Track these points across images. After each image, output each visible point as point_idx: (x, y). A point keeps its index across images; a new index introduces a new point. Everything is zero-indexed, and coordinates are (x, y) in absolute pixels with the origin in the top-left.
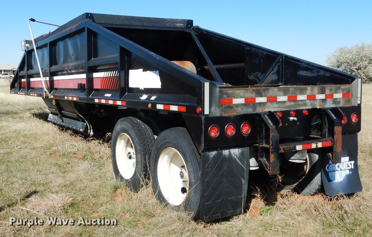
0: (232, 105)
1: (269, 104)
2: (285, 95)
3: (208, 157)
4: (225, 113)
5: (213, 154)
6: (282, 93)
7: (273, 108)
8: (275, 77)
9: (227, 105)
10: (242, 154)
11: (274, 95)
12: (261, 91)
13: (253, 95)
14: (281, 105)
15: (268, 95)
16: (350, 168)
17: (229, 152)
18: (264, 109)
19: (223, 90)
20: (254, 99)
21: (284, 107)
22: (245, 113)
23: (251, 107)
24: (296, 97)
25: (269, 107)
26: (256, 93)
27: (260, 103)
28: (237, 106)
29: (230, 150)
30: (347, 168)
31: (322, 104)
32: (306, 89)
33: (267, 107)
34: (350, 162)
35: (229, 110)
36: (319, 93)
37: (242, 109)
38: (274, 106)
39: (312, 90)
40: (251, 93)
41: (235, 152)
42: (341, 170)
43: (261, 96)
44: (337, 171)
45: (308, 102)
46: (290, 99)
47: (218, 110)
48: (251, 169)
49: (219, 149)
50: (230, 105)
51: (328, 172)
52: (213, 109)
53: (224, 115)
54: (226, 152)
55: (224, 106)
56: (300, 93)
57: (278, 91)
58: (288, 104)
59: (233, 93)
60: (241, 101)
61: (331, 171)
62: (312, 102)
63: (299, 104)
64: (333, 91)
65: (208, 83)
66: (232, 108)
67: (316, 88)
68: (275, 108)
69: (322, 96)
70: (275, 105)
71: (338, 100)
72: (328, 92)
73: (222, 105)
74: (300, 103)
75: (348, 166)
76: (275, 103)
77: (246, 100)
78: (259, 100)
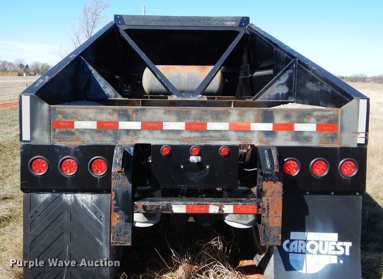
0: (73, 130)
1: (146, 133)
2: (179, 120)
3: (36, 201)
4: (60, 141)
5: (44, 197)
6: (174, 117)
7: (154, 139)
8: (284, 90)
9: (64, 130)
10: (99, 203)
11: (156, 119)
12: (130, 113)
13: (115, 118)
14: (171, 135)
15: (145, 119)
16: (341, 253)
17: (75, 196)
18: (136, 139)
19: (55, 108)
20: (116, 124)
21: (178, 140)
22: (98, 143)
23: (110, 135)
24: (205, 125)
25: (145, 138)
26: (119, 115)
27: (128, 131)
28: (83, 132)
29: (76, 195)
30: (334, 253)
31: (265, 139)
32: (229, 113)
33: (141, 136)
34: (341, 243)
35: (68, 136)
36: (257, 121)
37: (93, 138)
38: (156, 136)
39: (241, 115)
40: (110, 114)
41: (86, 199)
42: (319, 253)
43: (129, 119)
44: (309, 253)
45: (232, 134)
46: (189, 127)
47: (46, 136)
48: (137, 225)
49: (54, 191)
50: (69, 129)
51: (288, 253)
52: (37, 133)
53: (57, 144)
54: (68, 197)
55: (57, 131)
56: (213, 118)
57: (165, 113)
58: (186, 134)
59: (75, 113)
60: (93, 125)
61: (293, 252)
62: (241, 134)
63: (210, 136)
64: (294, 119)
65: (29, 97)
66: (73, 134)
67: (250, 112)
68: (159, 139)
69: (268, 127)
70: (157, 134)
71: (306, 134)
72: (279, 120)
73: (54, 130)
74: (212, 134)
75: (336, 249)
76: (159, 132)
77: (100, 124)
78: (124, 125)
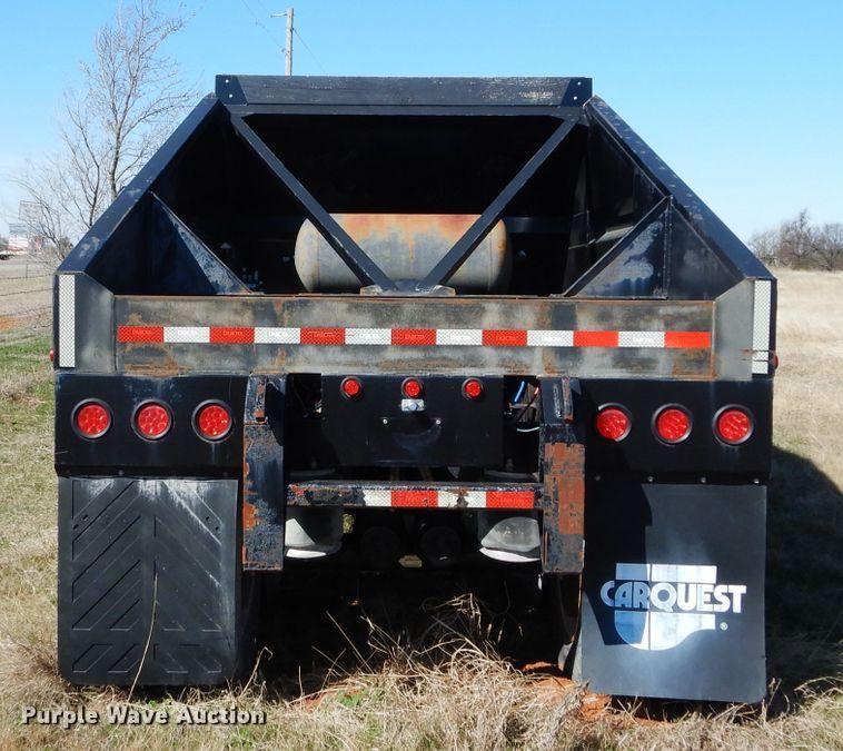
0: (162, 346)
1: (311, 351)
2: (380, 324)
3: (84, 492)
4: (135, 368)
5: (100, 485)
6: (367, 318)
7: (328, 363)
8: (642, 271)
9: (144, 345)
10: (212, 497)
11: (332, 323)
12: (278, 309)
13: (246, 319)
14: (361, 356)
15: (307, 322)
16: (724, 608)
17: (163, 485)
18: (290, 364)
19: (125, 300)
20: (250, 333)
21: (377, 365)
22: (212, 372)
23: (236, 356)
24: (433, 334)
25: (308, 361)
26: (255, 313)
27: (273, 348)
28: (182, 348)
29: (166, 482)
30: (709, 608)
31: (557, 364)
32: (483, 310)
33: (301, 357)
34: (723, 588)
35: (151, 359)
36: (541, 326)
37: (202, 362)
38: (330, 357)
39: (507, 314)
40: (236, 312)
41: (186, 490)
42: (676, 609)
43: (276, 322)
44: (655, 609)
45: (489, 353)
46: (399, 340)
47: (107, 357)
48: (292, 553)
49: (121, 473)
50: (154, 344)
51: (613, 609)
52: (88, 353)
53: (130, 373)
54: (149, 486)
55: (129, 347)
56: (448, 319)
57: (349, 310)
58: (393, 354)
59: (165, 310)
60: (201, 335)
61: (623, 608)
62: (507, 354)
63: (444, 358)
64: (618, 322)
65: (73, 277)
66: (161, 353)
67: (527, 308)
68: (338, 364)
69: (564, 338)
70: (333, 353)
71: (643, 354)
72: (586, 323)
73: (124, 344)
74: (446, 353)
75: (714, 601)
76: (337, 349)
77: (216, 332)
78: (265, 335)
